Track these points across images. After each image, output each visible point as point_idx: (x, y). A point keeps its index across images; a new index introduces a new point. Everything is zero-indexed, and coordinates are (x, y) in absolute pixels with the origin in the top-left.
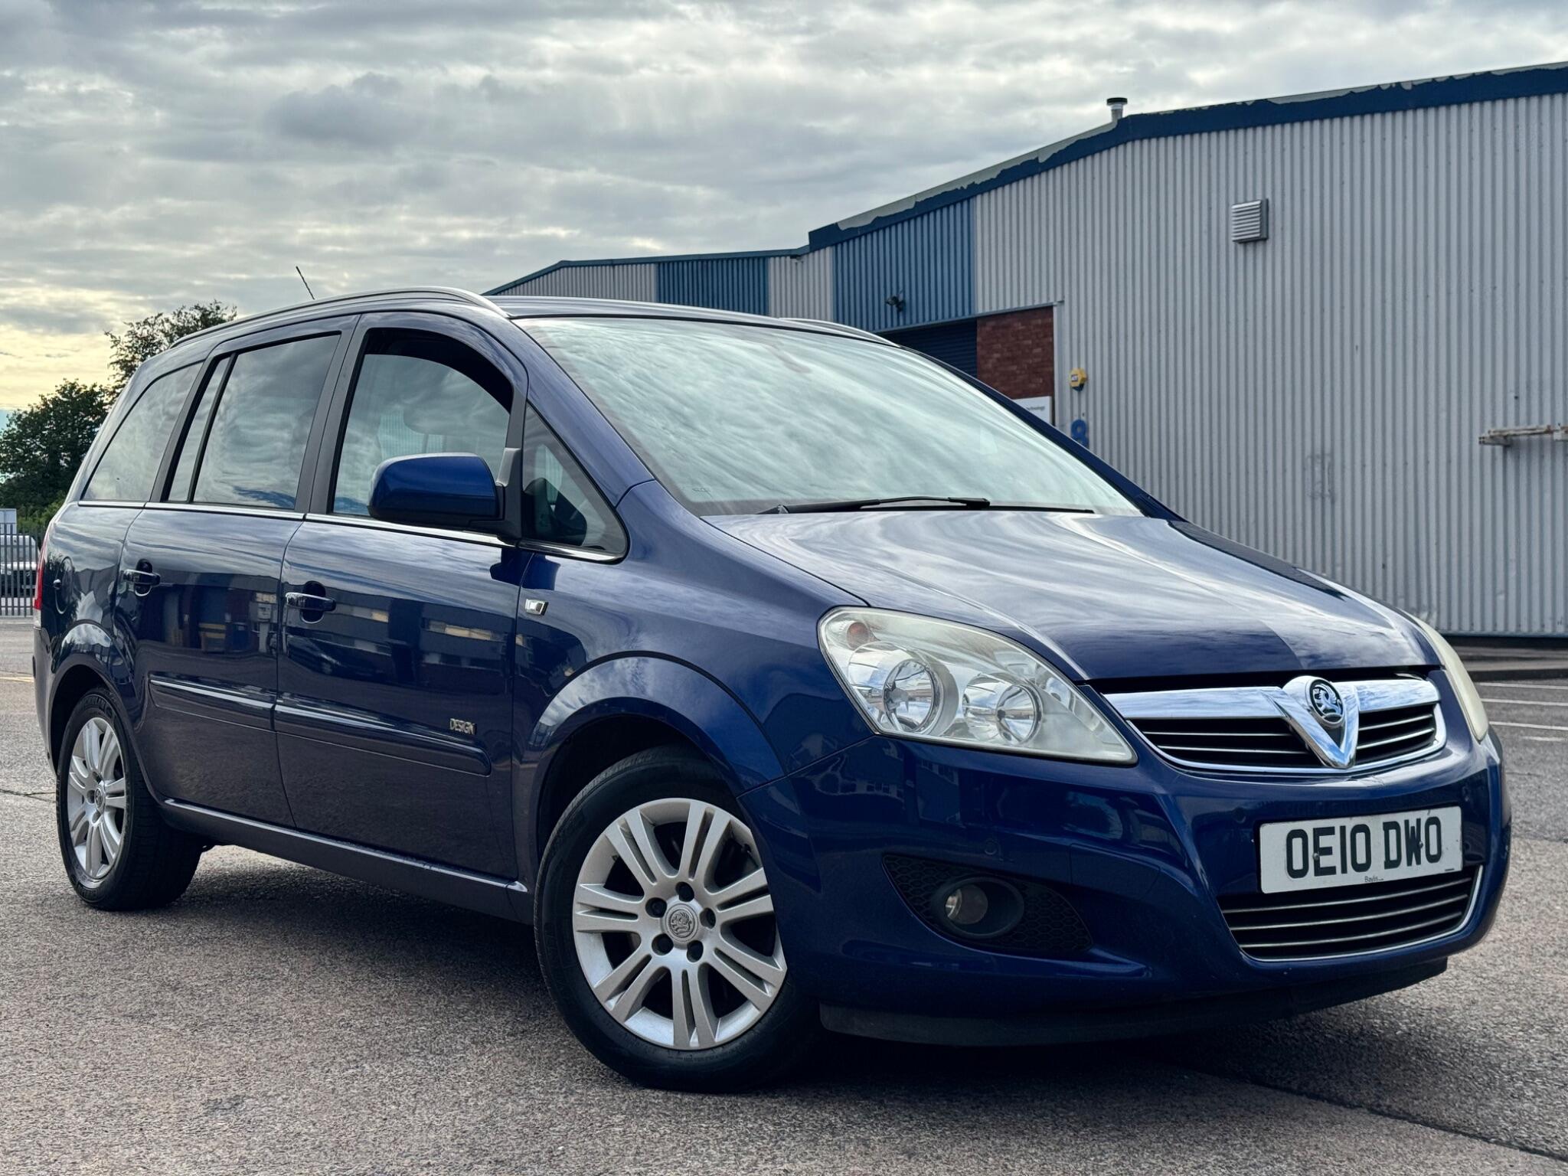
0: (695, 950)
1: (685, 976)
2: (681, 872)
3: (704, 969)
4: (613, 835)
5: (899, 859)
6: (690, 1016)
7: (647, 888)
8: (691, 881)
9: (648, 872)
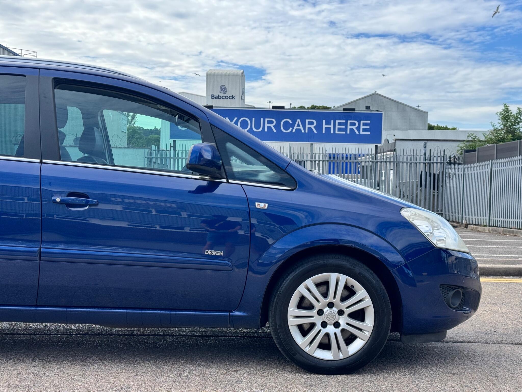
0: (337, 325)
1: (335, 334)
2: (330, 298)
3: (343, 331)
4: (301, 289)
5: (442, 286)
6: (339, 348)
7: (318, 306)
8: (334, 301)
9: (318, 301)
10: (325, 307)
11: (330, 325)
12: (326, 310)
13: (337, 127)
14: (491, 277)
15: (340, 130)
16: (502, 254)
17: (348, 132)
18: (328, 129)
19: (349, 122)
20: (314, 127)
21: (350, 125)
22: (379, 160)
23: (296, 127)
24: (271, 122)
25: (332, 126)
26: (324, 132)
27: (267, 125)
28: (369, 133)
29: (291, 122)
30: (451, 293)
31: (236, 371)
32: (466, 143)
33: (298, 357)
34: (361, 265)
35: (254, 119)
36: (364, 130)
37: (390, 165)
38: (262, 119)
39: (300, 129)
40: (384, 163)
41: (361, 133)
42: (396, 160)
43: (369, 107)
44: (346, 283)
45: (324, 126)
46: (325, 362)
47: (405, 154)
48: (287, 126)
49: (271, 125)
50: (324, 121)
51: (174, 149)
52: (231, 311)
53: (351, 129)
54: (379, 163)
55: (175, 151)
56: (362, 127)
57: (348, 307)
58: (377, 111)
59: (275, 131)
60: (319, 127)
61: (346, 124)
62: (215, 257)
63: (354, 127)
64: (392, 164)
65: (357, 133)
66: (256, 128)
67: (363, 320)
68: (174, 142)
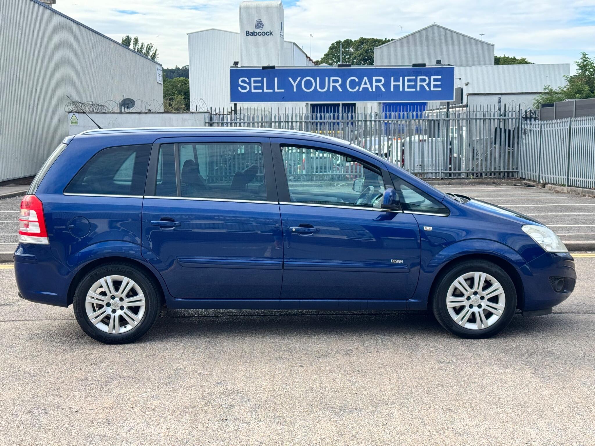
0: (480, 306)
1: (479, 312)
2: (475, 289)
3: (484, 310)
4: (455, 283)
5: (551, 277)
6: (482, 321)
7: (466, 294)
8: (478, 291)
9: (466, 290)
10: (471, 295)
11: (475, 306)
12: (472, 296)
13: (406, 83)
14: (576, 252)
15: (409, 87)
16: (584, 223)
17: (418, 89)
18: (397, 87)
19: (419, 78)
20: (382, 85)
21: (420, 82)
22: (451, 118)
23: (363, 86)
24: (337, 81)
25: (401, 83)
26: (392, 89)
27: (332, 84)
28: (440, 89)
29: (357, 80)
30: (557, 282)
31: (412, 338)
32: (543, 96)
33: (454, 328)
34: (496, 266)
35: (318, 79)
36: (435, 86)
37: (462, 123)
38: (327, 79)
39: (368, 88)
40: (456, 121)
41: (432, 89)
42: (469, 116)
43: (440, 61)
44: (486, 278)
45: (393, 83)
46: (472, 331)
47: (479, 110)
48: (353, 84)
49: (337, 85)
50: (392, 78)
51: (236, 113)
52: (408, 299)
53: (422, 86)
54: (451, 121)
55: (236, 114)
56: (433, 83)
57: (487, 295)
58: (449, 65)
59: (340, 90)
60: (387, 85)
61: (415, 81)
62: (398, 264)
63: (424, 84)
64: (465, 121)
65: (428, 89)
66: (321, 88)
67: (497, 302)
68: (235, 105)
